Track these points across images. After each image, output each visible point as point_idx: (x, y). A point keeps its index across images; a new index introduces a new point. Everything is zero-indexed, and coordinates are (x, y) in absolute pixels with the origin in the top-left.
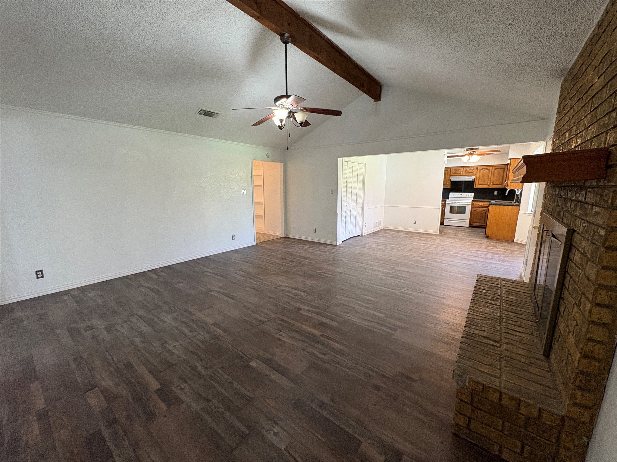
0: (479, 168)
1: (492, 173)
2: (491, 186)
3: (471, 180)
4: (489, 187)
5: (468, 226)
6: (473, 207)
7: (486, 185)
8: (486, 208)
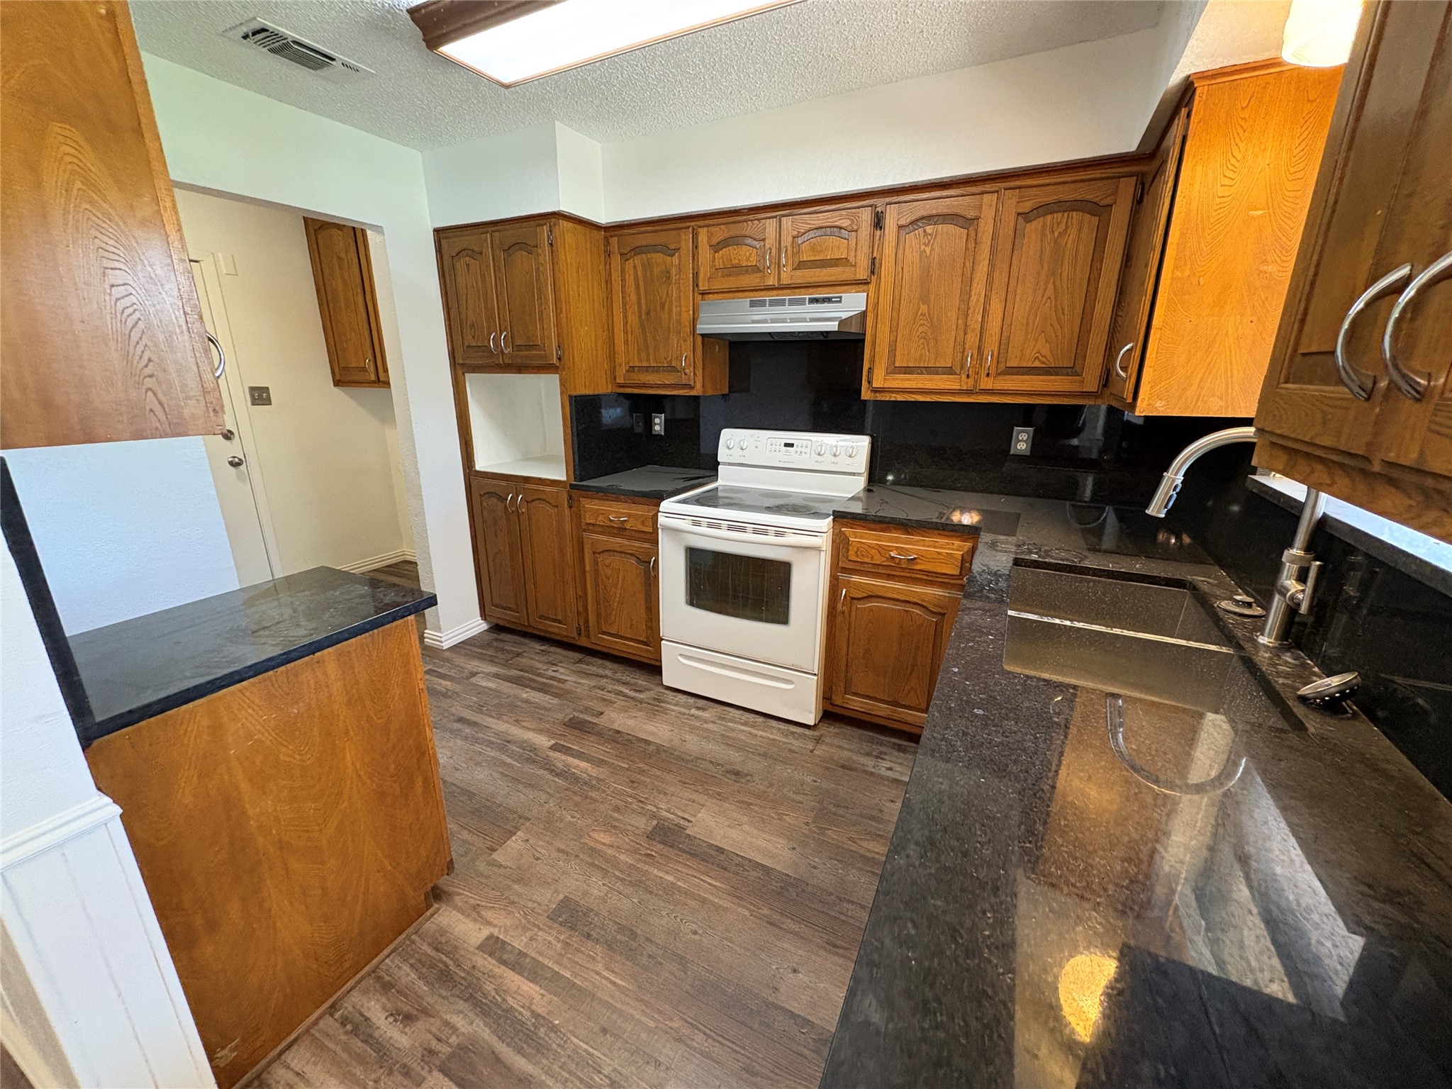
0: (894, 216)
1: (993, 250)
2: (987, 383)
3: (833, 326)
4: (968, 392)
5: (810, 719)
6: (845, 570)
7: (949, 371)
8: (942, 585)
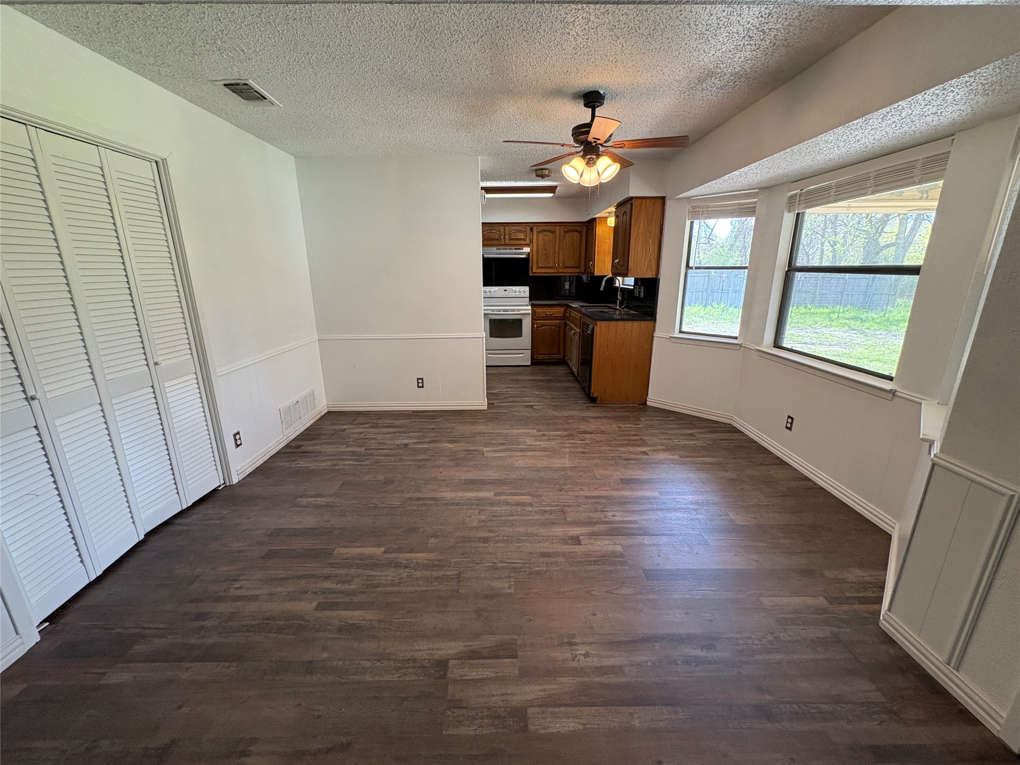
0: (535, 229)
1: (559, 240)
2: (560, 271)
3: (523, 256)
4: (557, 273)
5: (529, 363)
6: (535, 320)
7: (551, 268)
8: (558, 319)
